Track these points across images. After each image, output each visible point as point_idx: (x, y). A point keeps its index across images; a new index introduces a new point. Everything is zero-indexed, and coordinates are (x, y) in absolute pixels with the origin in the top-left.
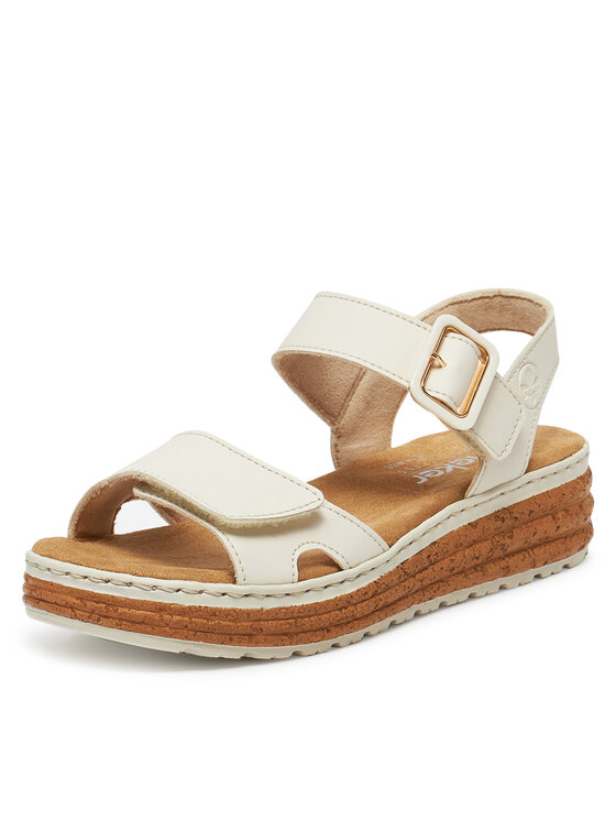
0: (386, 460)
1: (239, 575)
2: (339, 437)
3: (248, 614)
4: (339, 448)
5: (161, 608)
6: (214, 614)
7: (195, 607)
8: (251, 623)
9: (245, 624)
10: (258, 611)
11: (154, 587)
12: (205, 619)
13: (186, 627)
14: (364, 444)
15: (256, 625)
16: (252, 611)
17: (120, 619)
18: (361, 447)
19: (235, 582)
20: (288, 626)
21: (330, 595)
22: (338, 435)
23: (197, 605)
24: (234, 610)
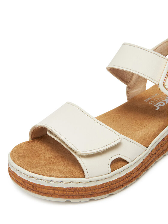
0: (145, 97)
1: (86, 174)
2: (129, 89)
3: (90, 188)
4: (129, 92)
5: (54, 189)
6: (76, 190)
7: (68, 188)
8: (91, 191)
9: (89, 192)
10: (94, 187)
11: (51, 181)
12: (73, 192)
13: (65, 195)
14: (137, 90)
15: (93, 191)
16: (92, 187)
17: (38, 191)
18: (136, 91)
19: (84, 177)
20: (106, 189)
21: (124, 174)
22: (129, 88)
23: (69, 187)
24: (85, 188)
